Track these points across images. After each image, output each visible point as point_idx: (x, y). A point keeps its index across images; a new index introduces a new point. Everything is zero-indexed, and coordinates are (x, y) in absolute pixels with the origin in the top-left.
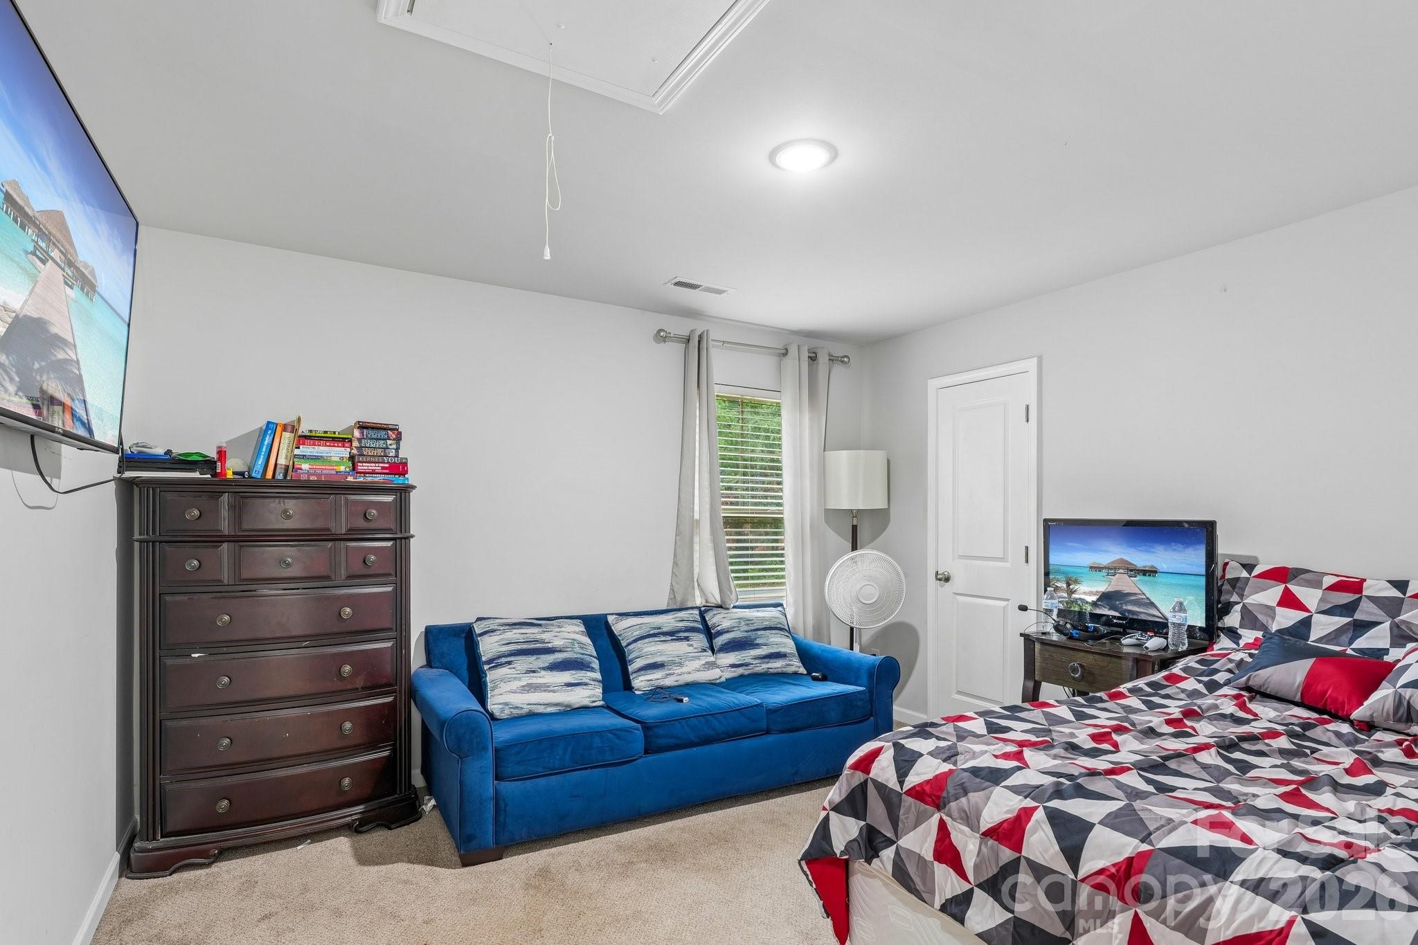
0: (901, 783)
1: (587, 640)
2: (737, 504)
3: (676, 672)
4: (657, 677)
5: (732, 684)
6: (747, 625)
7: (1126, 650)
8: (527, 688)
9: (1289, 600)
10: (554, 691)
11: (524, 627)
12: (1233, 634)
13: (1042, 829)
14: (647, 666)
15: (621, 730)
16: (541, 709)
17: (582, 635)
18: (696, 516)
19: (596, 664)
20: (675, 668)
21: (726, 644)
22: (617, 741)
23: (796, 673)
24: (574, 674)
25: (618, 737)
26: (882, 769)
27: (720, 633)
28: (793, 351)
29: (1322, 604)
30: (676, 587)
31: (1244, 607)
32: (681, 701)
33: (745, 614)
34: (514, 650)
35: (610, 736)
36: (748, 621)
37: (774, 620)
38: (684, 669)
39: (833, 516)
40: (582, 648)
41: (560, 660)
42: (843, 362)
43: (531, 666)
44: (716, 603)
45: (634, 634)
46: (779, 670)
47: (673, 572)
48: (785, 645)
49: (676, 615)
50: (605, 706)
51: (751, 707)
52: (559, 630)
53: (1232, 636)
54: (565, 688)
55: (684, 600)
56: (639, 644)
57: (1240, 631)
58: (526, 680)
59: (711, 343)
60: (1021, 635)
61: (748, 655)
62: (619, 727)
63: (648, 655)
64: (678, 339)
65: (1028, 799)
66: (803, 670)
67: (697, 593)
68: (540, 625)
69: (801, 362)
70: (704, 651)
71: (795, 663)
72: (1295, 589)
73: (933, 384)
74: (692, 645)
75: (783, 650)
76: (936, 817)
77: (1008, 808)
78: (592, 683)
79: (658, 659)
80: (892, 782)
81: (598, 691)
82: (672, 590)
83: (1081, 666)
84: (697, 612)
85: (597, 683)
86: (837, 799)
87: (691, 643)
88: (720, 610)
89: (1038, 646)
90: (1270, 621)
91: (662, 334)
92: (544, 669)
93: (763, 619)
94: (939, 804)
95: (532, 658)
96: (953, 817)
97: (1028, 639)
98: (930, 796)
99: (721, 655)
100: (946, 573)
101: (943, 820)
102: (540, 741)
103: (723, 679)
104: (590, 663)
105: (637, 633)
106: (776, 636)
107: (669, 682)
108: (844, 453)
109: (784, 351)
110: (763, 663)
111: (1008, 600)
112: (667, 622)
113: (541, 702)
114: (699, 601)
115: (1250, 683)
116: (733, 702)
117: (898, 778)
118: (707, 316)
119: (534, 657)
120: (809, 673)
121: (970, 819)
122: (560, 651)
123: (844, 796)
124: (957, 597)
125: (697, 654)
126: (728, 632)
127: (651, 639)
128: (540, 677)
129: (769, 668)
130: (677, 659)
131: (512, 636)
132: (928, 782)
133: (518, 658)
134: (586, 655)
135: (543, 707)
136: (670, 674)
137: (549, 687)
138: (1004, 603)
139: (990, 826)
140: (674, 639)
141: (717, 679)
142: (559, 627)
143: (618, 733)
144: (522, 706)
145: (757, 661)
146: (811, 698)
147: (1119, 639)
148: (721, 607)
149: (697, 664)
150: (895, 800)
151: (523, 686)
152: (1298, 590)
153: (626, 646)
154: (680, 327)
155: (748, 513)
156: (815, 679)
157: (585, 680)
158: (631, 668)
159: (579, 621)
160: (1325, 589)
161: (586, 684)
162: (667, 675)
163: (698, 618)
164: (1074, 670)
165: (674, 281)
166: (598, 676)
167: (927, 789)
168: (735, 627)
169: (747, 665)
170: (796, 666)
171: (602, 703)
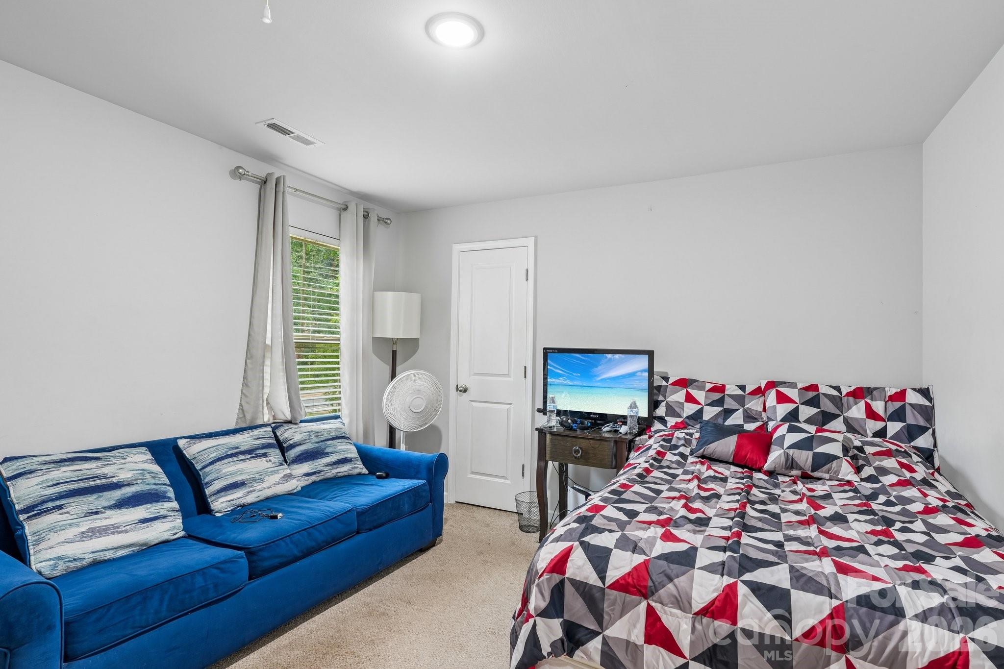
0: (603, 579)
1: (157, 468)
2: (303, 331)
3: (257, 488)
4: (239, 497)
5: (308, 492)
6: (317, 436)
7: (607, 435)
8: (89, 534)
9: (690, 399)
10: (126, 532)
11: (76, 463)
12: (662, 420)
13: (751, 602)
14: (226, 487)
15: (225, 562)
16: (109, 555)
17: (151, 463)
18: (268, 342)
19: (171, 493)
20: (256, 485)
21: (299, 456)
22: (221, 575)
23: (360, 474)
24: (148, 509)
25: (222, 571)
26: (579, 568)
27: (292, 446)
28: (352, 207)
29: (707, 400)
30: (246, 407)
31: (667, 403)
32: (275, 517)
33: (313, 427)
34: (65, 491)
35: (214, 571)
36: (317, 433)
37: (339, 430)
38: (265, 485)
39: (380, 342)
40: (154, 478)
41: (130, 494)
42: (386, 223)
43: (91, 507)
44: (285, 419)
45: (211, 456)
46: (346, 473)
47: (242, 393)
48: (350, 451)
49: (251, 434)
50: (187, 535)
51: (345, 513)
52: (123, 461)
53: (663, 422)
54: (140, 525)
55: (254, 418)
56: (217, 465)
57: (667, 418)
58: (87, 524)
59: (287, 189)
60: (537, 429)
61: (320, 463)
62: (223, 558)
63: (228, 475)
64: (254, 179)
65: (725, 577)
66: (365, 471)
67: (266, 410)
68: (97, 459)
69: (358, 217)
70: (281, 464)
71: (359, 466)
72: (692, 392)
73: (457, 248)
74: (270, 461)
75: (349, 455)
76: (643, 605)
77: (714, 588)
78: (172, 514)
79: (239, 478)
80: (592, 578)
81: (179, 522)
82: (242, 409)
83: (580, 448)
84: (270, 429)
85: (176, 513)
86: (543, 605)
87: (270, 458)
88: (290, 426)
89: (548, 437)
90: (682, 412)
91: (241, 170)
92: (110, 508)
93: (330, 430)
94: (645, 593)
95: (92, 498)
96: (664, 603)
97: (541, 432)
98: (634, 587)
99: (295, 466)
100: (464, 386)
101: (652, 607)
102: (128, 598)
103: (299, 488)
104: (166, 492)
105: (214, 455)
106: (342, 444)
107: (251, 499)
108: (390, 294)
109: (344, 207)
110: (333, 469)
111: (510, 404)
112: (244, 440)
113: (110, 546)
114: (266, 418)
115: (705, 453)
116: (329, 511)
117: (598, 574)
118: (282, 163)
119: (95, 496)
120: (371, 473)
121: (681, 602)
122: (129, 485)
123: (548, 600)
124: (473, 403)
125: (275, 469)
126: (300, 444)
127: (229, 460)
128: (106, 518)
129: (337, 473)
130: (256, 476)
131: (61, 475)
132: (629, 574)
133: (71, 500)
134: (159, 484)
135: (111, 552)
136: (251, 492)
137: (119, 527)
138: (508, 406)
139: (702, 606)
140: (254, 457)
141: (294, 489)
142: (123, 457)
143: (222, 566)
144: (83, 556)
145: (328, 468)
146: (389, 495)
147: (600, 429)
148: (290, 422)
149: (276, 478)
150: (598, 595)
151: (83, 533)
152: (694, 393)
153: (201, 470)
154: (260, 169)
155: (309, 339)
156: (379, 477)
157: (163, 513)
158: (208, 491)
159: (145, 448)
160: (707, 391)
161: (165, 517)
162: (249, 493)
163: (272, 435)
164: (577, 452)
165: (268, 122)
166: (175, 505)
167: (630, 580)
168: (306, 439)
169: (319, 472)
170: (359, 468)
171: (182, 533)
